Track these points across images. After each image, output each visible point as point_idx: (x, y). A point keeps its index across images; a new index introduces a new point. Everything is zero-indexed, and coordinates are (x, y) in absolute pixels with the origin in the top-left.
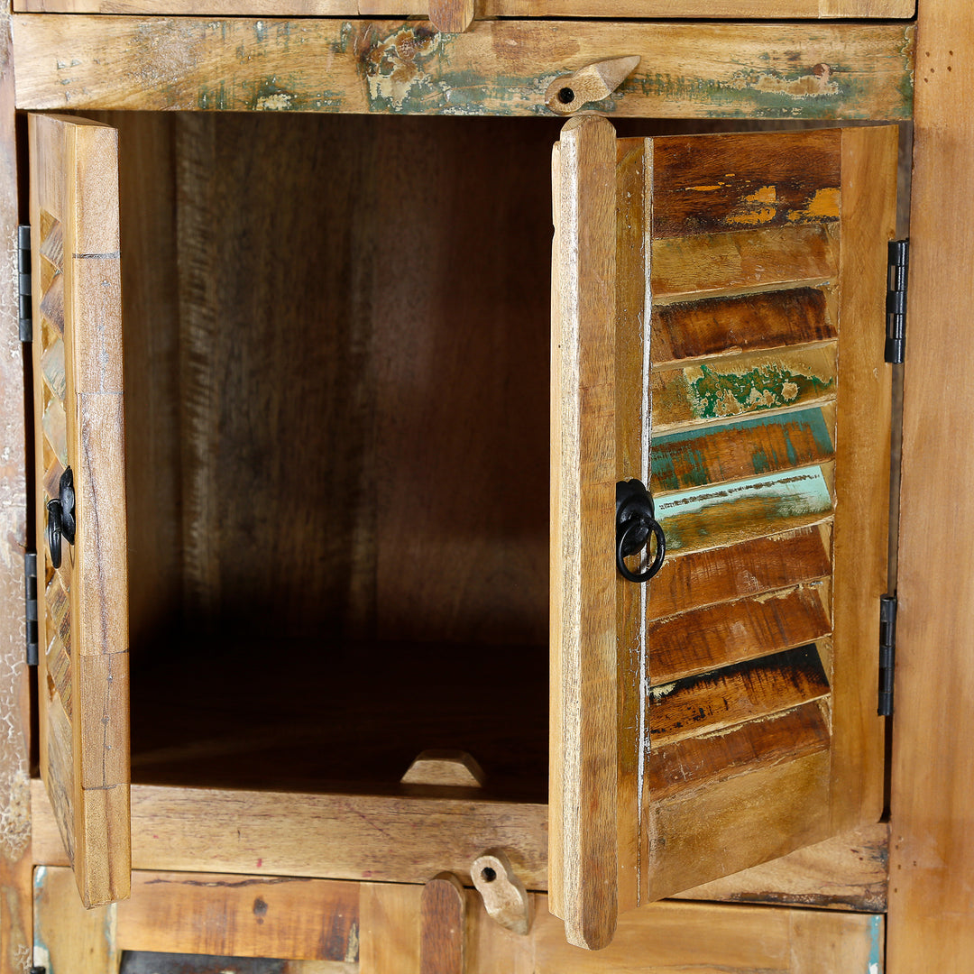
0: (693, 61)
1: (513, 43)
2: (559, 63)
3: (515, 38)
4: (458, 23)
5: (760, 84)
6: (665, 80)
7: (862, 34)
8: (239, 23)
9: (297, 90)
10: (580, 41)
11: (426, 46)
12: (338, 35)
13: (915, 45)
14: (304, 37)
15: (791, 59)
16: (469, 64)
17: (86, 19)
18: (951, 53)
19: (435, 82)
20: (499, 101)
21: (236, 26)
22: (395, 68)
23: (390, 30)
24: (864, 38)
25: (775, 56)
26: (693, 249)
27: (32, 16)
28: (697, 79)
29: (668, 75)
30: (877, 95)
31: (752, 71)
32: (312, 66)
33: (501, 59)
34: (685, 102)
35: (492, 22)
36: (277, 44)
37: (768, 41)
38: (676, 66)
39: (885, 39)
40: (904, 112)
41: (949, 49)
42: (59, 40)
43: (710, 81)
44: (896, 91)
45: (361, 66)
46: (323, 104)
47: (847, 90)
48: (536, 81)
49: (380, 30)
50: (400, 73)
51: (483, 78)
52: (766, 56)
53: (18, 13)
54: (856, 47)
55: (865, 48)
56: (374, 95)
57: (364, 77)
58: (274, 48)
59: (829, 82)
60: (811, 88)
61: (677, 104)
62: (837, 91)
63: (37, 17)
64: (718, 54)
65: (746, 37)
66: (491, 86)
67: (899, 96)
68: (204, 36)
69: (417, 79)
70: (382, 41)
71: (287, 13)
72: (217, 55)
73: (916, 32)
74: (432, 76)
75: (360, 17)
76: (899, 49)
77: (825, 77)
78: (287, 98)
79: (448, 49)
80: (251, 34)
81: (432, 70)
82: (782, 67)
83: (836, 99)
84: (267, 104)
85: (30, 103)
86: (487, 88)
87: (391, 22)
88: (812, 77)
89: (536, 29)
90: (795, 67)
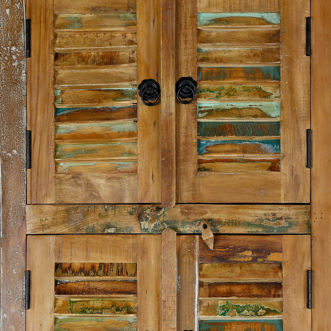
0: (244, 216)
1: (186, 211)
2: (201, 217)
3: (187, 210)
4: (171, 205)
5: (264, 223)
6: (234, 222)
7: (294, 208)
8: (100, 206)
9: (118, 227)
10: (208, 210)
11: (159, 212)
12: (131, 209)
13: (311, 211)
14: (121, 210)
15: (273, 215)
16: (173, 217)
17: (50, 206)
18: (322, 213)
19: (162, 223)
20: (182, 229)
21: (99, 207)
22: (149, 219)
23: (148, 208)
24: (295, 209)
25: (268, 214)
26: (221, 267)
27: (33, 205)
28: (244, 221)
29: (235, 220)
30: (300, 226)
31: (261, 219)
32: (123, 219)
33: (183, 216)
34: (241, 228)
35: (180, 205)
36: (112, 212)
37: (266, 210)
38: (238, 217)
39: (301, 210)
40: (308, 231)
41: (321, 212)
42: (41, 212)
43: (248, 222)
44: (305, 225)
45: (138, 219)
46: (126, 230)
47: (291, 224)
48: (194, 223)
49: (145, 208)
50: (151, 221)
51: (177, 222)
52: (265, 214)
53: (28, 204)
54: (293, 211)
55: (296, 212)
56: (143, 228)
57: (139, 222)
58: (111, 213)
59: (285, 222)
60: (280, 224)
61: (239, 229)
62: (287, 225)
63: (35, 205)
64: (251, 214)
65: (259, 209)
66: (180, 224)
67: (306, 226)
68: (88, 210)
69: (157, 222)
70: (145, 211)
71: (115, 203)
72: (92, 216)
73: (311, 207)
74: (161, 221)
75: (138, 204)
76: (306, 212)
77: (284, 220)
78: (115, 229)
79: (166, 213)
80: (104, 209)
81: (161, 220)
82: (271, 217)
83: (287, 227)
84: (108, 231)
85: (31, 232)
86: (179, 225)
87: (148, 205)
88: (280, 221)
89: (194, 207)
90: (274, 217)
